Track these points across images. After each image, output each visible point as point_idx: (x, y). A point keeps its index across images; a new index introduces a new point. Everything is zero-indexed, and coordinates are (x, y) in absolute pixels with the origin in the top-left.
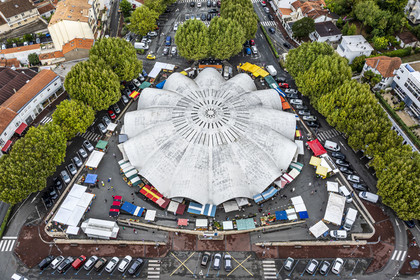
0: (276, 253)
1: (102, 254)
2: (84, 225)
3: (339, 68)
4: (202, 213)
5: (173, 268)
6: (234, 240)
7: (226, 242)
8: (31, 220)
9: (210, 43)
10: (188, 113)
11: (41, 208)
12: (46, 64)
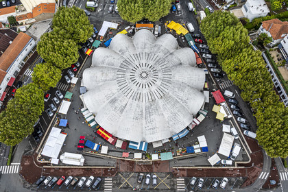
0: (185, 173)
1: (75, 174)
2: (62, 157)
3: (241, 37)
4: (138, 148)
5: (120, 184)
6: (159, 164)
7: (154, 166)
8: (28, 151)
9: (144, 11)
10: (128, 75)
11: (33, 142)
12: (22, 24)
